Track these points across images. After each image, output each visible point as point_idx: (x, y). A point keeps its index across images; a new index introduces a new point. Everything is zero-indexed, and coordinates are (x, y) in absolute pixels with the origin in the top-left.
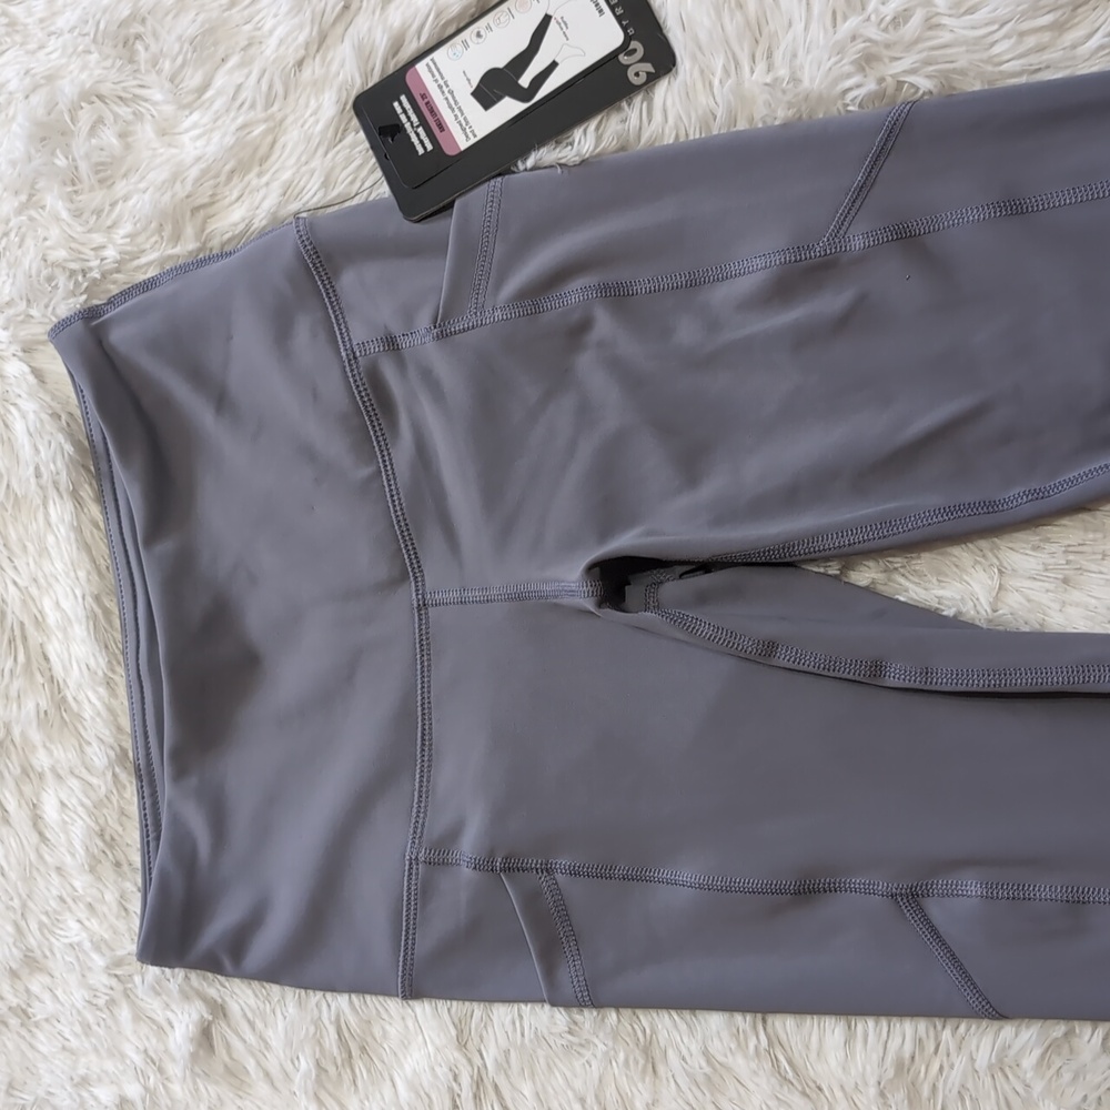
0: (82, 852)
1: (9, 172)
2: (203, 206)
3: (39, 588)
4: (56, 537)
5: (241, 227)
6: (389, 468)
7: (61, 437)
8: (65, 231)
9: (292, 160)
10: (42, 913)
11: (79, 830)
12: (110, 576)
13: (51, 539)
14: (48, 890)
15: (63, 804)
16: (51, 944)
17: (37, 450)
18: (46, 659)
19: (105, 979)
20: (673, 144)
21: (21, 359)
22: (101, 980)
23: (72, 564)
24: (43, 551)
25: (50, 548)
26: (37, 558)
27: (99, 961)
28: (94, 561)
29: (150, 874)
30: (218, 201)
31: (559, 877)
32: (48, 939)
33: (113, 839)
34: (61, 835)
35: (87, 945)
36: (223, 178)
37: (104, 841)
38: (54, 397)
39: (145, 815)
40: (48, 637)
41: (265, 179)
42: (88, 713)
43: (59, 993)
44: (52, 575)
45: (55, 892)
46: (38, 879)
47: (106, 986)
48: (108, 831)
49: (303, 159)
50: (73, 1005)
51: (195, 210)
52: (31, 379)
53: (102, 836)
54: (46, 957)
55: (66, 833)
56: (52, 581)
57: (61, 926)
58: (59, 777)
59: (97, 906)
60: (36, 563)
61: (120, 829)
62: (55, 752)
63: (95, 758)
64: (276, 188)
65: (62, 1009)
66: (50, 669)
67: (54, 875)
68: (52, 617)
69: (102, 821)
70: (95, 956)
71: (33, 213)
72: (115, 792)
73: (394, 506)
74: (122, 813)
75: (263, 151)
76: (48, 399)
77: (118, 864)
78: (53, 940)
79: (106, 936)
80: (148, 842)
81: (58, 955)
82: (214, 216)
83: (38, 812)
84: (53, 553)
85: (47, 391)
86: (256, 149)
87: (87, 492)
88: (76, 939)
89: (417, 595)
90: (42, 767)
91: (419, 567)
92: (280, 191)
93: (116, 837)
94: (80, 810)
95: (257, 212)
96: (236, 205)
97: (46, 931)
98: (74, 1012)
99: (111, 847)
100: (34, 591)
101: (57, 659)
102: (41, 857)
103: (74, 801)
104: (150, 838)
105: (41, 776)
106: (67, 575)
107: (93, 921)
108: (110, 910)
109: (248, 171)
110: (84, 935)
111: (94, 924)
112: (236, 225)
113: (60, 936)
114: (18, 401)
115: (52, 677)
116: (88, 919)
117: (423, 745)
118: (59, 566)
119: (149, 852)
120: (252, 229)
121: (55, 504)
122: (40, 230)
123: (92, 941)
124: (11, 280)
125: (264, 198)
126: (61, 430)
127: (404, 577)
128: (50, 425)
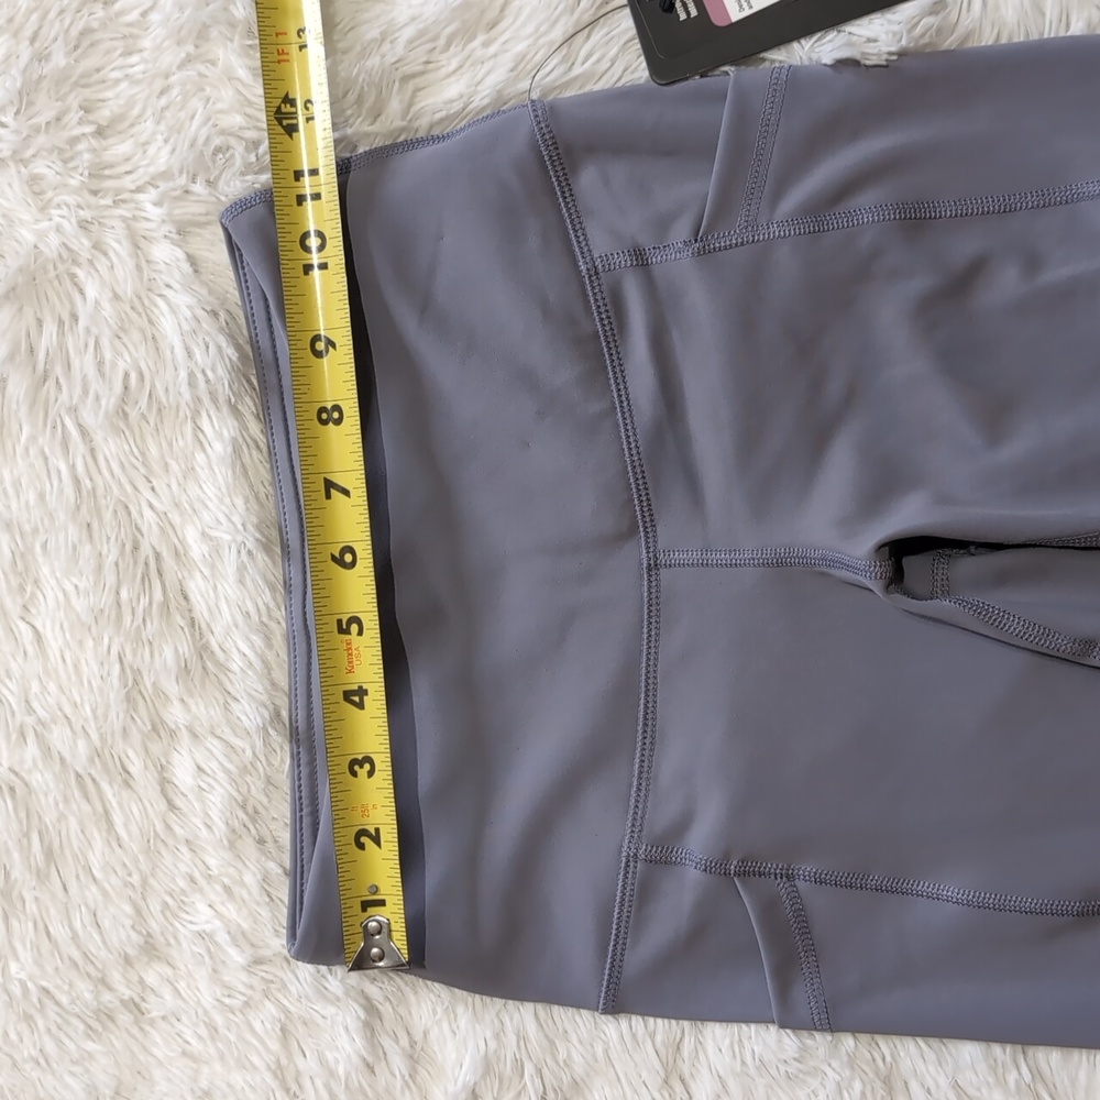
0: (223, 826)
1: (176, 16)
2: (413, 76)
3: (181, 515)
4: (207, 456)
5: (457, 107)
6: (625, 404)
7: (222, 341)
8: (240, 93)
9: (530, 29)
10: (166, 892)
11: (218, 799)
12: (271, 505)
13: (200, 457)
14: (175, 866)
15: (199, 768)
16: (176, 929)
17: (190, 354)
18: (186, 598)
19: (243, 976)
20: (991, 46)
21: (174, 243)
22: (237, 978)
23: (228, 488)
24: (190, 471)
25: (197, 468)
26: (181, 480)
27: (237, 957)
28: (251, 486)
29: (302, 854)
30: (432, 70)
31: (800, 884)
32: (171, 924)
33: (256, 812)
34: (195, 804)
35: (222, 937)
36: (442, 42)
37: (247, 813)
38: (211, 292)
39: (300, 786)
40: (190, 573)
41: (492, 49)
42: (236, 664)
43: (181, 986)
44: (199, 498)
45: (183, 868)
46: (164, 854)
47: (245, 984)
48: (251, 802)
49: (543, 29)
50: (198, 1002)
51: (406, 79)
52: (186, 267)
53: (243, 808)
54: (169, 945)
55: (202, 801)
56: (197, 506)
57: (187, 909)
58: (194, 736)
59: (236, 889)
60: (179, 484)
61: (265, 800)
62: (193, 708)
63: (244, 718)
64: (507, 60)
65: (184, 1007)
66: (190, 611)
67: (184, 849)
68: (197, 549)
69: (244, 790)
70: (232, 951)
71: (201, 68)
72: (263, 759)
73: (630, 449)
74: (269, 781)
75: (491, 15)
76: (204, 292)
77: (261, 841)
78: (177, 924)
79: (245, 925)
80: (301, 817)
81: (184, 945)
82: (424, 88)
83: (165, 775)
84: (203, 474)
85: (203, 283)
86: (483, 12)
87: (249, 406)
88: (208, 928)
89: (648, 552)
90: (176, 723)
91: (652, 521)
92: (511, 65)
93: (261, 810)
94: (221, 775)
95: (479, 88)
96: (453, 79)
97: (168, 914)
98: (200, 1011)
99: (254, 821)
100: (175, 518)
101: (199, 598)
102: (168, 828)
103: (214, 765)
104: (304, 813)
105: (173, 734)
106: (221, 501)
107: (229, 905)
108: (250, 893)
109: (472, 38)
110: (218, 923)
111: (230, 911)
112: (452, 101)
113: (185, 920)
114: (167, 292)
115: (192, 618)
116: (223, 904)
117: (645, 725)
118: (210, 490)
119: (301, 829)
120: (471, 107)
121: (209, 416)
122: (208, 89)
123: (229, 933)
124: (168, 148)
125: (488, 73)
126: (221, 330)
127: (632, 531)
128: (207, 324)
